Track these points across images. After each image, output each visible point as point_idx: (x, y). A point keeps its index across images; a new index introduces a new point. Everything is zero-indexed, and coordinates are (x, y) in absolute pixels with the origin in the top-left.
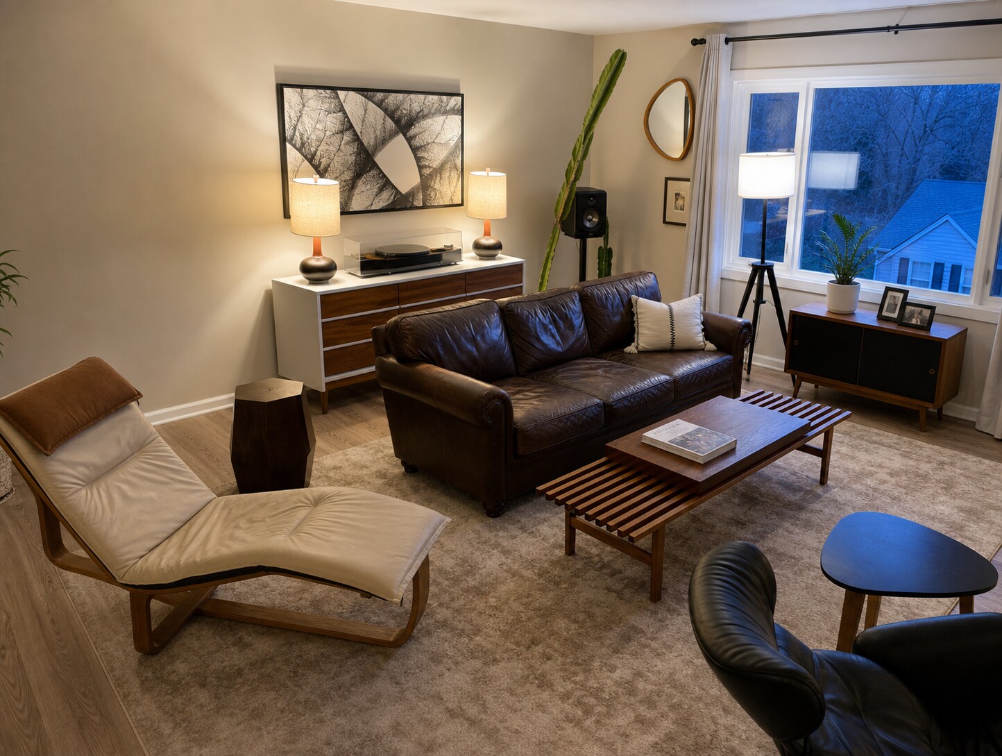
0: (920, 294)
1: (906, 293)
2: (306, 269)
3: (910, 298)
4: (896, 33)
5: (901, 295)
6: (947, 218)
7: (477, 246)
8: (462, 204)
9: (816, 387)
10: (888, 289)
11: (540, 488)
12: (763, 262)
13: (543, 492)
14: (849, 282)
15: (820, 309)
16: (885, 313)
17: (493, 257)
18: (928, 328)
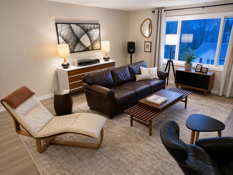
0: (205, 66)
1: (202, 66)
2: (63, 65)
3: (203, 66)
4: (203, 8)
5: (201, 66)
6: (210, 49)
7: (104, 58)
8: (101, 49)
9: (182, 87)
10: (197, 65)
11: (125, 111)
12: (170, 60)
13: (125, 112)
14: (189, 63)
15: (183, 70)
16: (197, 70)
17: (108, 61)
18: (206, 73)
